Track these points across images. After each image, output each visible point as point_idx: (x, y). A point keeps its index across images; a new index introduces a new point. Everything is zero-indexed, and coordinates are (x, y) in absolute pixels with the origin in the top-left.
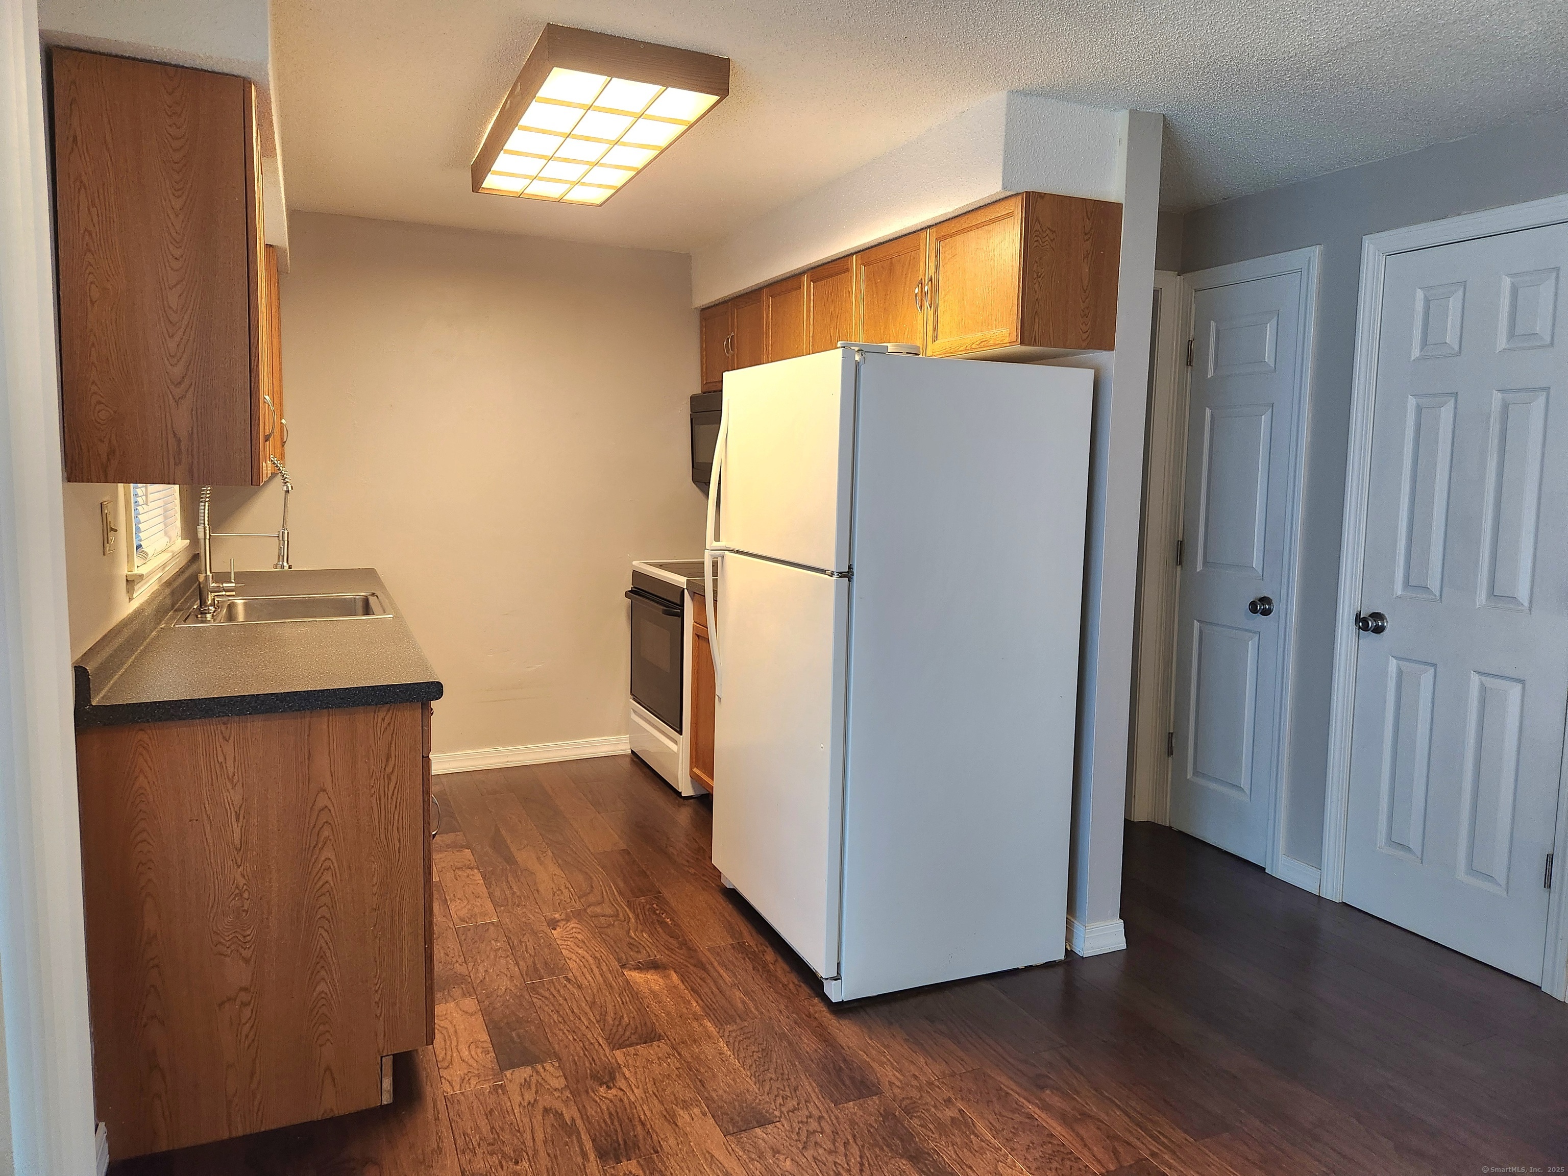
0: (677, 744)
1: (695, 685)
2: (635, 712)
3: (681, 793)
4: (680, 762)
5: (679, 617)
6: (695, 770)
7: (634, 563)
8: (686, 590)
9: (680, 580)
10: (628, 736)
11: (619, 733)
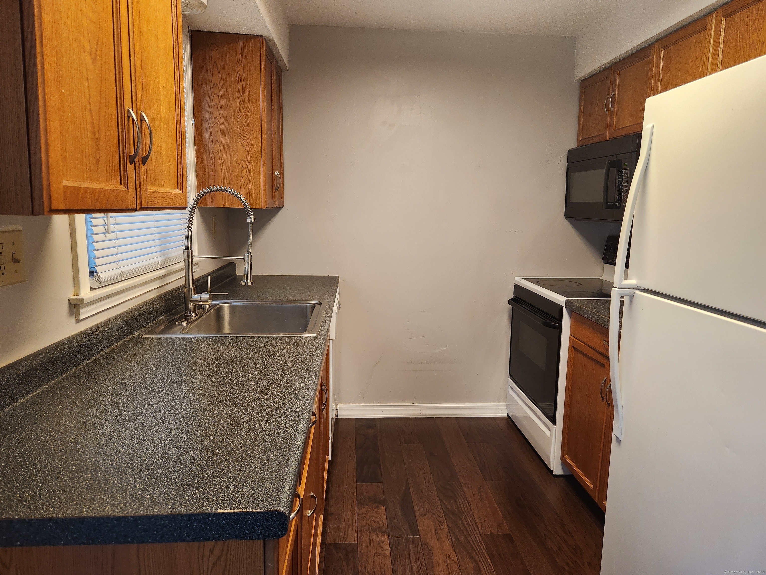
0: (550, 431)
1: (570, 388)
2: (512, 388)
3: (552, 471)
4: (553, 446)
5: (557, 329)
6: (566, 457)
7: (516, 278)
8: (564, 310)
9: (560, 300)
10: (506, 404)
11: (499, 401)
